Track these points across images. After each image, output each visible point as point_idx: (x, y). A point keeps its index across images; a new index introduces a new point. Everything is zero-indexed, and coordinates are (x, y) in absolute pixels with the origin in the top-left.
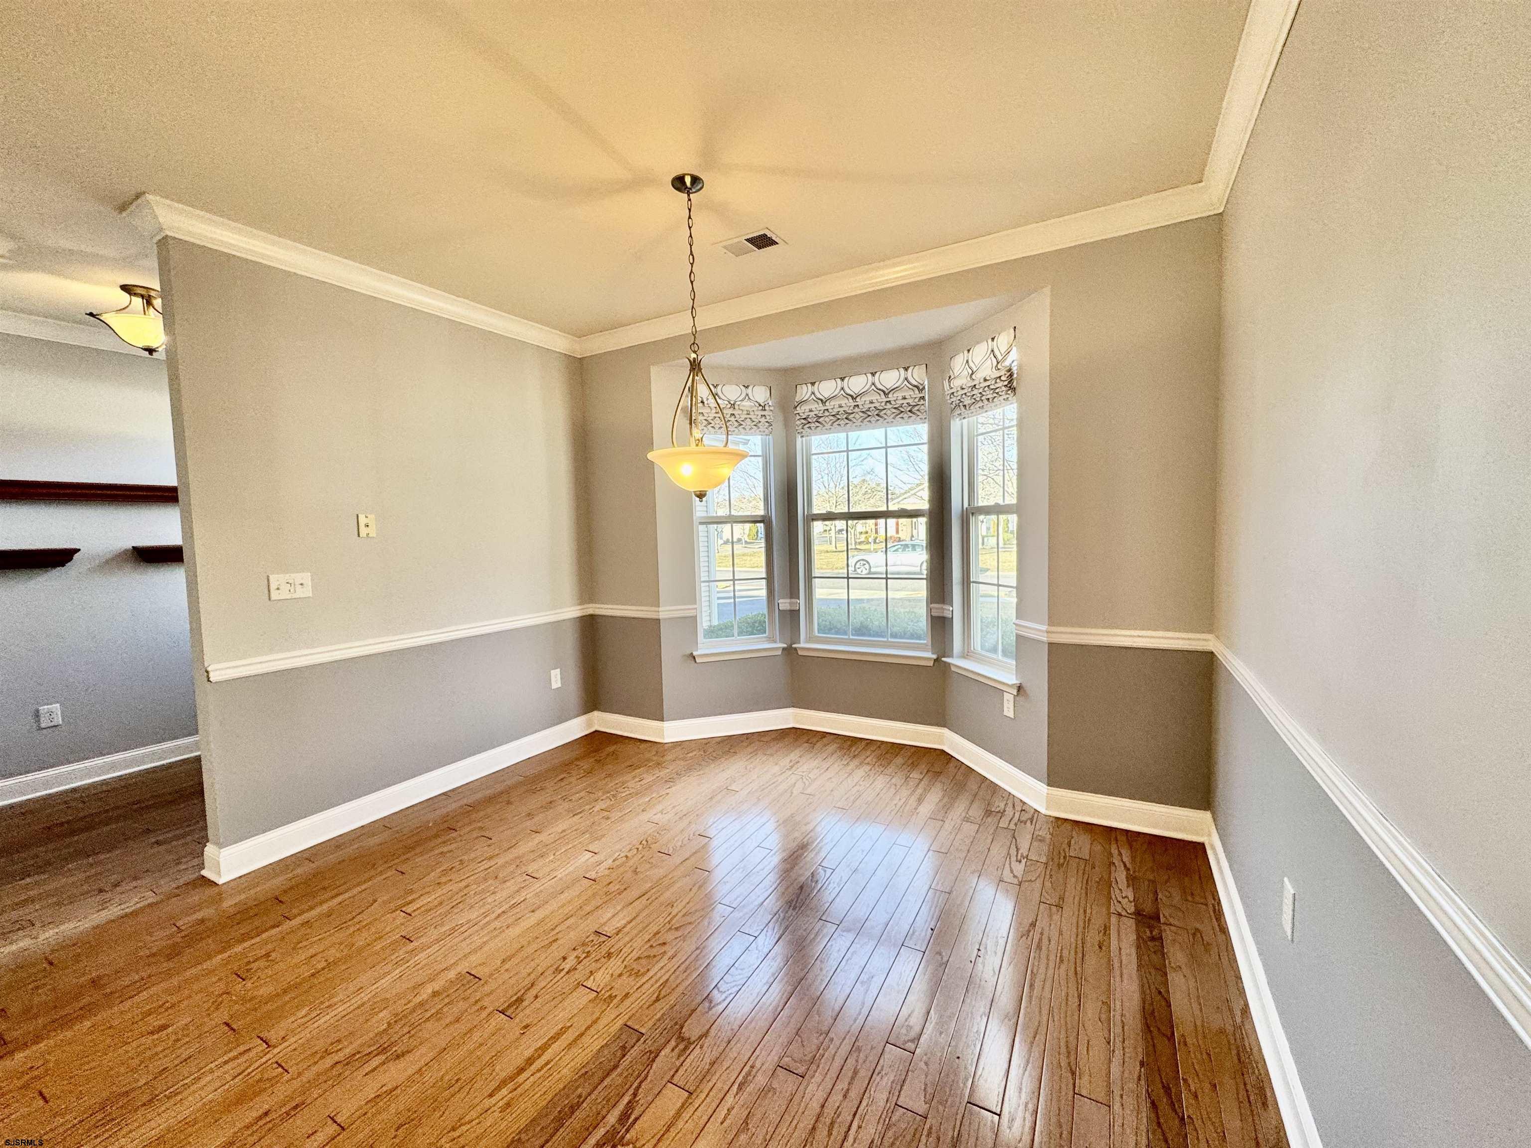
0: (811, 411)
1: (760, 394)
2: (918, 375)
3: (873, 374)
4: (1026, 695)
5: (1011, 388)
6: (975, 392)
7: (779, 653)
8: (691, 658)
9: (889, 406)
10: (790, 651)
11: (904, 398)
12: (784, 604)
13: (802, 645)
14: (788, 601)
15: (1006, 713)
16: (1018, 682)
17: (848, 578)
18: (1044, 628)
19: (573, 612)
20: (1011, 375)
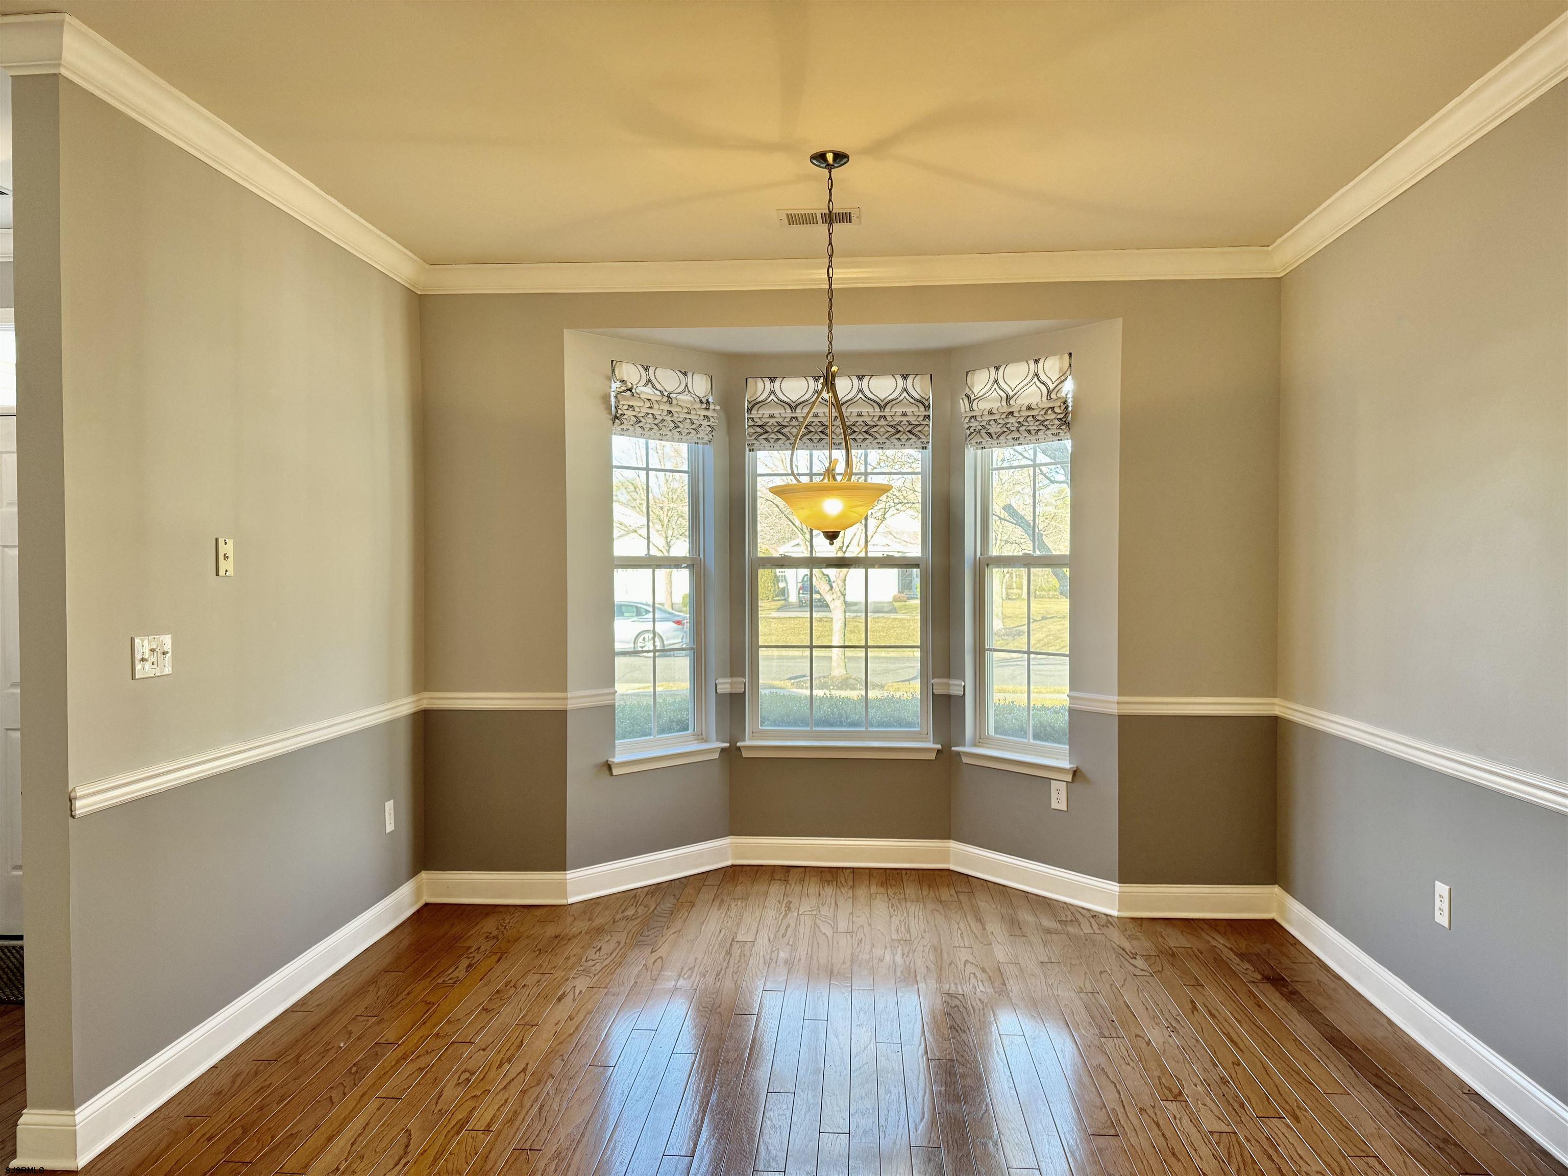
0: (772, 416)
1: (700, 385)
2: (919, 386)
3: (860, 378)
4: (1085, 780)
5: (1065, 422)
6: (1012, 420)
7: (716, 756)
8: (606, 769)
9: (882, 422)
10: (731, 754)
11: (904, 415)
12: (725, 686)
13: (748, 743)
14: (729, 680)
15: (1054, 805)
16: (1074, 766)
17: (811, 647)
18: (1116, 698)
19: (405, 706)
20: (1067, 408)
